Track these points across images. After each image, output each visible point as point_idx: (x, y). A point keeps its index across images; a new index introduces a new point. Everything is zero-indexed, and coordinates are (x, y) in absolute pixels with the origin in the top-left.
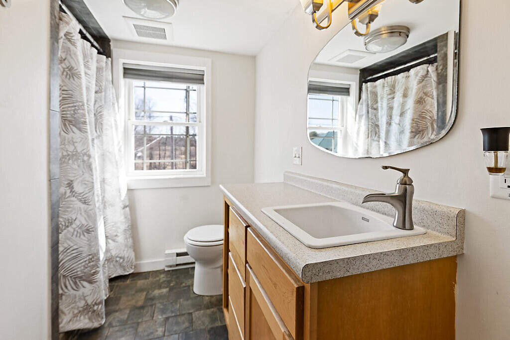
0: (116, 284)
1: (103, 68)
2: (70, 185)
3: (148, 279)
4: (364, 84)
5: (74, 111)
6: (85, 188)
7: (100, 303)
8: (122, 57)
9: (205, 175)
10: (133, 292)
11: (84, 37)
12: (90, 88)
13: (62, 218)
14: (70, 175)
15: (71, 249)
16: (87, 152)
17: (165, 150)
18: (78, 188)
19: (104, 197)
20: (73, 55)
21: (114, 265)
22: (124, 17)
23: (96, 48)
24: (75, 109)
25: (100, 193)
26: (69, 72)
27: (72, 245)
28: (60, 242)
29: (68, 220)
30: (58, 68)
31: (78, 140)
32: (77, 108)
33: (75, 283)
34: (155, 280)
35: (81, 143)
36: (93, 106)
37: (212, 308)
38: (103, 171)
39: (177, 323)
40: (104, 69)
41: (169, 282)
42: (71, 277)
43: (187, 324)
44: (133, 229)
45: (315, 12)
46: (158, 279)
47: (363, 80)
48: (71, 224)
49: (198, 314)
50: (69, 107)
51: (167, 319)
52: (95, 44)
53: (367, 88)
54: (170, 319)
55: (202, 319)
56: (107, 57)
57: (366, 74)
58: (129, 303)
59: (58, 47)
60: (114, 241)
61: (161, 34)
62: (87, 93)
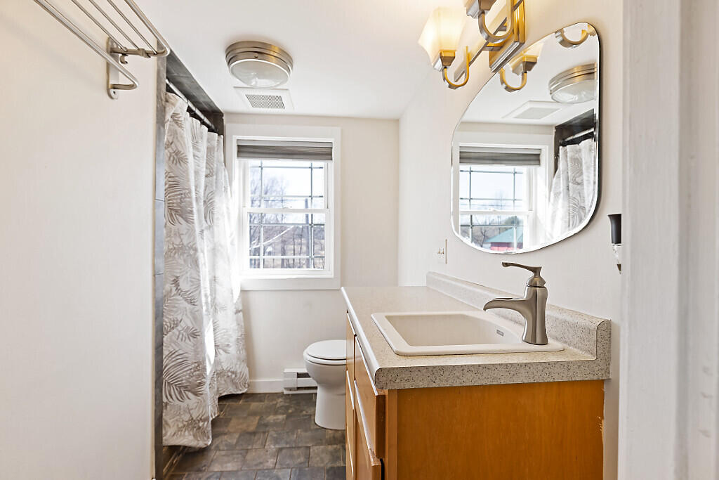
0: (228, 404)
1: (214, 148)
2: (176, 282)
3: (263, 402)
4: (561, 147)
5: (180, 199)
6: (192, 286)
7: (207, 419)
8: (237, 133)
9: (332, 276)
10: (245, 416)
11: (193, 115)
12: (200, 172)
13: (167, 318)
14: (175, 271)
15: (177, 354)
16: (194, 244)
17: (301, 244)
18: (184, 286)
19: (215, 298)
20: (179, 138)
21: (225, 381)
22: (235, 87)
23: (208, 126)
24: (182, 198)
25: (208, 293)
26: (175, 157)
27: (177, 349)
28: (164, 344)
29: (174, 321)
30: (165, 153)
31: (184, 233)
32: (183, 196)
33: (180, 393)
34: (271, 403)
35: (187, 235)
36: (203, 193)
37: (335, 444)
38: (214, 267)
39: (292, 457)
40: (216, 149)
41: (287, 408)
42: (176, 385)
43: (302, 459)
44: (247, 339)
45: (446, 68)
46: (274, 402)
47: (561, 141)
48: (177, 325)
49: (317, 449)
50: (176, 195)
51: (281, 449)
52: (206, 120)
53: (566, 152)
54: (284, 451)
55: (321, 456)
56: (219, 135)
57: (565, 133)
58: (240, 427)
59: (165, 132)
60: (225, 351)
61: (278, 102)
62: (195, 178)
